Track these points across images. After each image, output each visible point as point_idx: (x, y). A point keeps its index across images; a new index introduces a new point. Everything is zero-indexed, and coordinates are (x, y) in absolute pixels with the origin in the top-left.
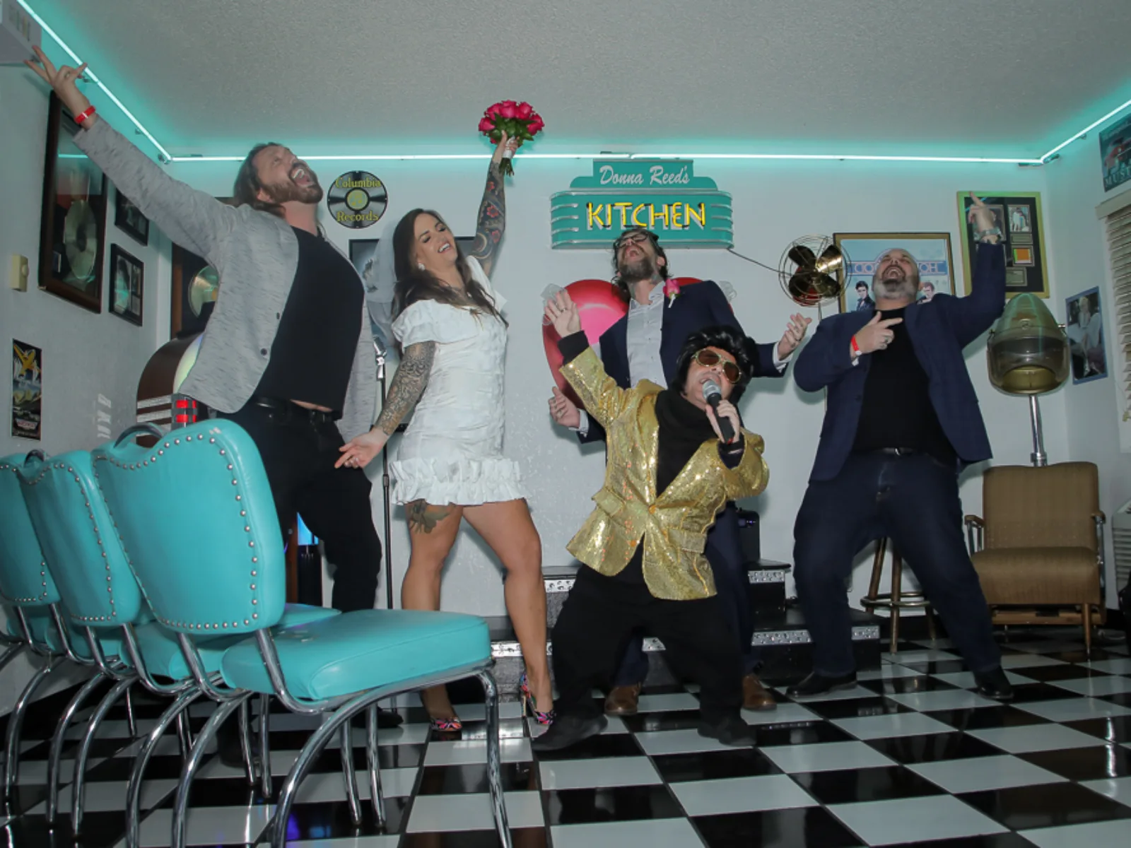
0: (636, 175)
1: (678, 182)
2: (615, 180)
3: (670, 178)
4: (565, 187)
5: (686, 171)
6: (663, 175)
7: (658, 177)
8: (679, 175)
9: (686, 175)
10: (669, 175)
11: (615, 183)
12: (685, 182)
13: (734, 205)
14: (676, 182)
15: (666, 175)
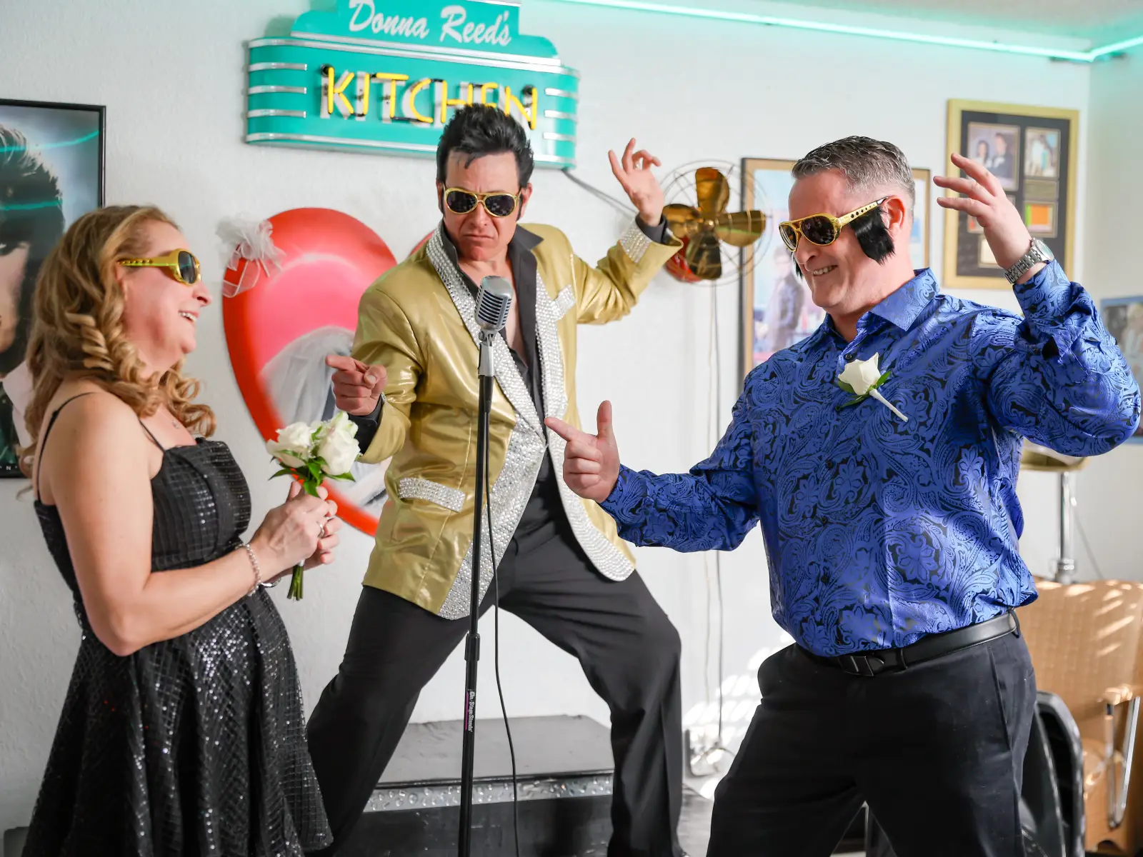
0: (415, 20)
1: (490, 42)
2: (376, 26)
3: (477, 33)
5: (507, 22)
6: (464, 25)
7: (455, 28)
8: (494, 28)
9: (506, 29)
10: (476, 25)
11: (376, 31)
12: (504, 42)
14: (487, 41)
15: (471, 25)
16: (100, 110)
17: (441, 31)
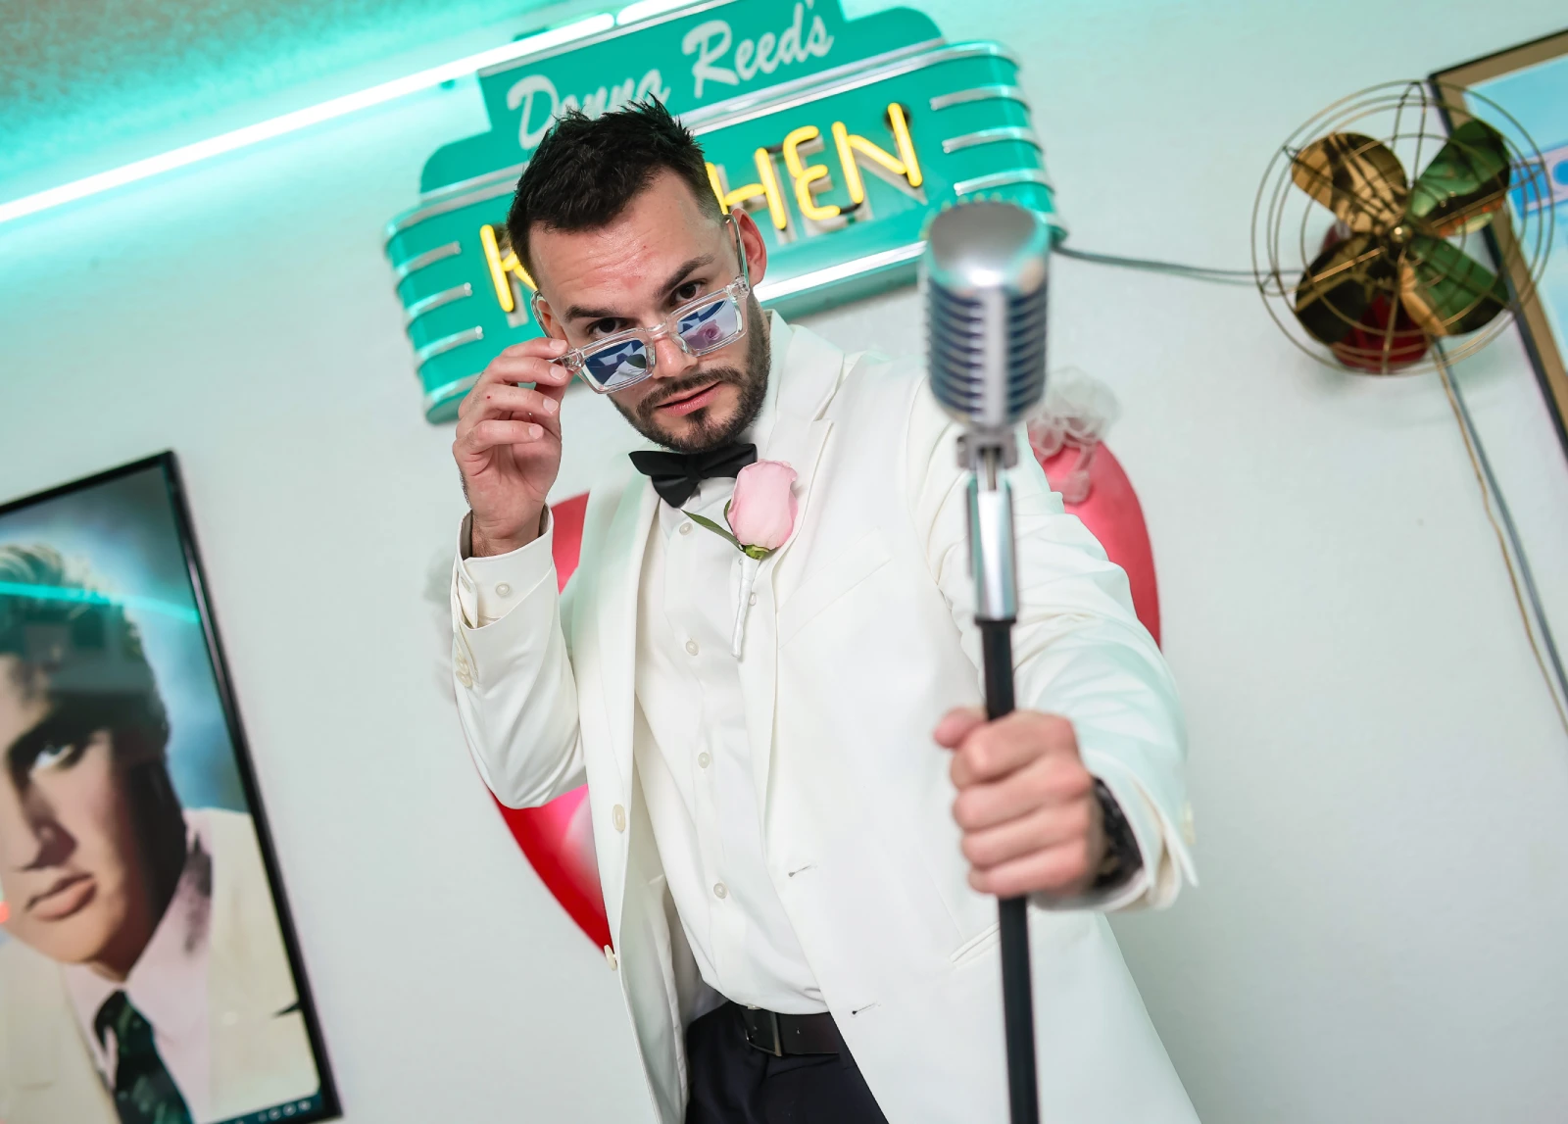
1: (795, 60)
3: (762, 54)
4: (408, 199)
5: (817, 11)
6: (733, 50)
7: (717, 64)
8: (793, 33)
9: (818, 25)
10: (756, 42)
12: (820, 50)
13: (1031, 85)
14: (787, 59)
15: (747, 45)
16: (165, 463)
17: (692, 80)
